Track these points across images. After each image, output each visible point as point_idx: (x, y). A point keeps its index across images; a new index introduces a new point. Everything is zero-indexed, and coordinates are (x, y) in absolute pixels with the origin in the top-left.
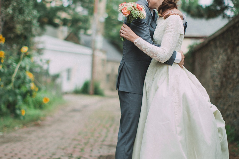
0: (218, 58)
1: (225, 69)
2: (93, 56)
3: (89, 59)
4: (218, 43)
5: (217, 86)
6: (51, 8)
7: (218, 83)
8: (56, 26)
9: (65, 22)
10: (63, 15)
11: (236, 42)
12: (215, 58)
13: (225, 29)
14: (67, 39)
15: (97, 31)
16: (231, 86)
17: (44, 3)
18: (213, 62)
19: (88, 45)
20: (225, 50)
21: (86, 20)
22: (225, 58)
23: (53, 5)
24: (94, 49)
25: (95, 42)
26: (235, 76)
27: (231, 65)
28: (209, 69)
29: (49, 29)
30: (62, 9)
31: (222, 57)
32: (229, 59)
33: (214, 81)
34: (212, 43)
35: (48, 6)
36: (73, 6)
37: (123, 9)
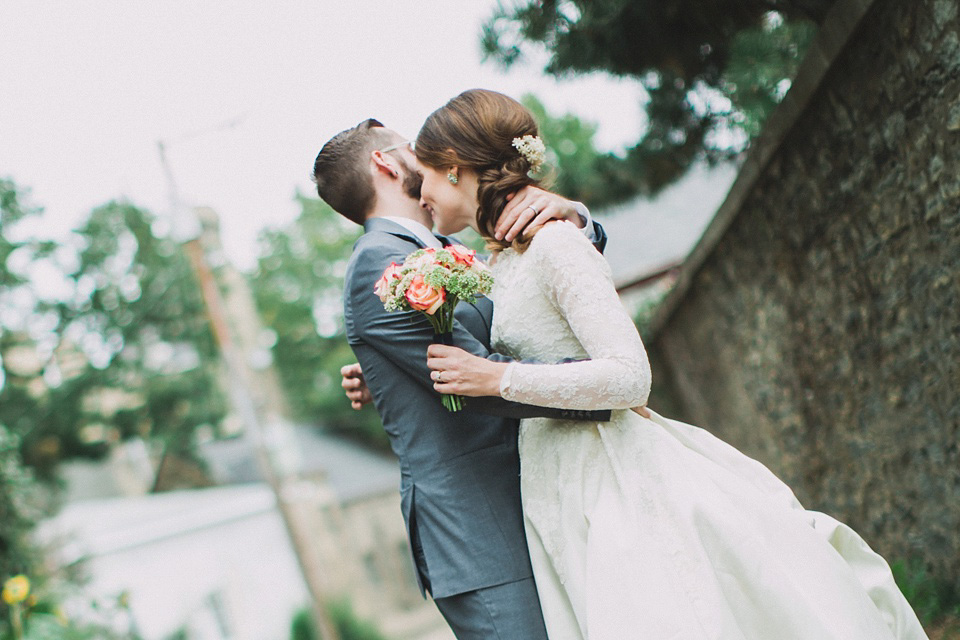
0: (754, 325)
1: (797, 353)
2: (282, 508)
3: (273, 527)
4: (731, 271)
5: (792, 430)
6: (54, 394)
7: (792, 419)
8: (96, 454)
9: (125, 425)
10: (108, 401)
11: (798, 238)
12: (743, 331)
13: (734, 206)
14: (161, 485)
15: (260, 411)
16: (845, 410)
17: (16, 385)
18: (743, 348)
19: (244, 475)
20: (770, 285)
21: (200, 387)
22: (780, 313)
23: (55, 378)
24: (276, 483)
25: (267, 454)
26: (846, 366)
27: (815, 331)
28: (738, 381)
29: (76, 473)
30: (92, 380)
31: (769, 313)
32: (796, 313)
33: (775, 417)
34: (707, 277)
35: (37, 389)
36: (130, 353)
37: (406, 291)
